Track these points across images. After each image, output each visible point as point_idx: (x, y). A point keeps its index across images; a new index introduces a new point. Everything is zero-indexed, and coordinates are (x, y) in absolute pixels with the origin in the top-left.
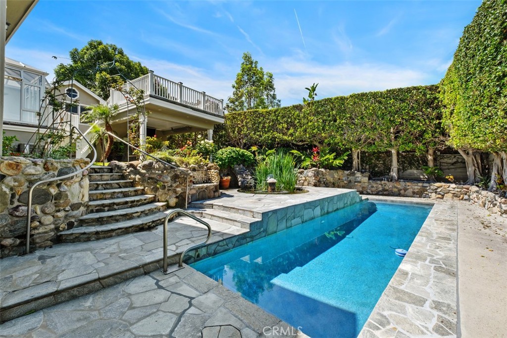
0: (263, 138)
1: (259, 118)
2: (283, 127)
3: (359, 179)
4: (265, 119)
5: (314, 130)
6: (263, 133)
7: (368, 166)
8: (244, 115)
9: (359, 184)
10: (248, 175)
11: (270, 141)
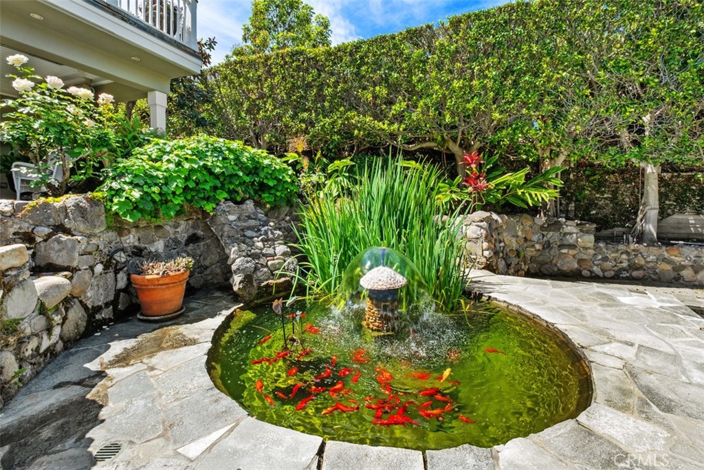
0: (318, 127)
1: (307, 71)
2: (375, 97)
3: (571, 240)
4: (323, 75)
5: (468, 101)
6: (317, 115)
7: (573, 205)
8: (265, 64)
9: (572, 252)
10: (273, 240)
11: (336, 137)
